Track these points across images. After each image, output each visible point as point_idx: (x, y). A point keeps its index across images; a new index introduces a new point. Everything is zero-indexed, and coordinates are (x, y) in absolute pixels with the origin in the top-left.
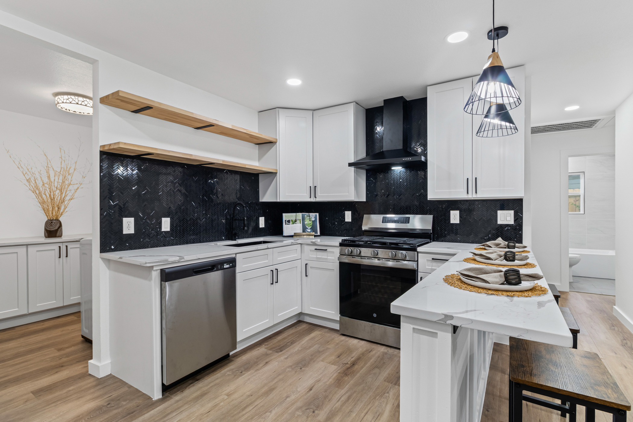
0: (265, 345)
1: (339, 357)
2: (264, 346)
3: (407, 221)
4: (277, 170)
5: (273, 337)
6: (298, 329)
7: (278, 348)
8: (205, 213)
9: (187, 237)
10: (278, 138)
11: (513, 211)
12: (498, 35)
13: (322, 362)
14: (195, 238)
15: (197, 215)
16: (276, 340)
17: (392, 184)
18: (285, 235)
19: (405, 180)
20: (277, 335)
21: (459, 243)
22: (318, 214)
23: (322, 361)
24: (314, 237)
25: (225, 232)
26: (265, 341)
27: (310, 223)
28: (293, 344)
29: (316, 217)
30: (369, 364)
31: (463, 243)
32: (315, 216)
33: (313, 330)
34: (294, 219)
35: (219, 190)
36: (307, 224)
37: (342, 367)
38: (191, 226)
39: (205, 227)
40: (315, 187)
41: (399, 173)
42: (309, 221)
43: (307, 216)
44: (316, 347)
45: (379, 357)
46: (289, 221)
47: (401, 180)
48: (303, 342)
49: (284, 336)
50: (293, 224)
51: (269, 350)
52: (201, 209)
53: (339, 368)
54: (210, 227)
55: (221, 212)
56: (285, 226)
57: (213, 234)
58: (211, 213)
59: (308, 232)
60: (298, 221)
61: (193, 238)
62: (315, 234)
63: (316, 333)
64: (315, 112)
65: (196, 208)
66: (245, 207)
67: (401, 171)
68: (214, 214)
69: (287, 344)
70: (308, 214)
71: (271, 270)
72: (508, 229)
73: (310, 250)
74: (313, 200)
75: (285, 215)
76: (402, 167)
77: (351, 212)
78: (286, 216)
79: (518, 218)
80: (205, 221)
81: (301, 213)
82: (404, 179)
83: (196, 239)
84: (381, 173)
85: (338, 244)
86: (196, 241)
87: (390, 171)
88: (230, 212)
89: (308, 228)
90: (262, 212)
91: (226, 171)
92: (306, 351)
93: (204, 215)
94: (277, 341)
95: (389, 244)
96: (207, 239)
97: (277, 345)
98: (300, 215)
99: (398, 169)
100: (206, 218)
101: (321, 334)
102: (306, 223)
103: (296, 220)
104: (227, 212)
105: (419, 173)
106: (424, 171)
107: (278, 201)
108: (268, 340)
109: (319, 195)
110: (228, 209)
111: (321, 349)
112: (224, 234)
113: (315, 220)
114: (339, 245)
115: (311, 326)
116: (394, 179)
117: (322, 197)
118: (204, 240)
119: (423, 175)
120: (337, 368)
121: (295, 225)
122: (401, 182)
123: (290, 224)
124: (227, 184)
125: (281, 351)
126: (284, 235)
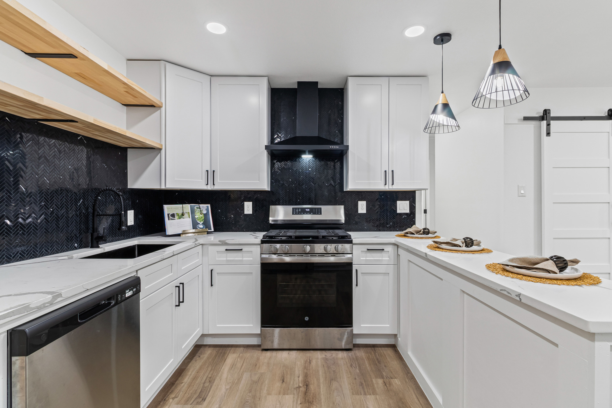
0: (173, 398)
1: (283, 381)
2: (171, 400)
3: (318, 212)
4: (162, 145)
5: (176, 381)
6: (205, 358)
7: (195, 396)
8: (44, 204)
9: (8, 250)
10: (163, 102)
11: (409, 201)
12: (442, 41)
13: (270, 396)
14: (25, 250)
15: (30, 208)
16: (183, 384)
17: (300, 172)
18: (170, 234)
19: (315, 170)
20: (179, 376)
21: (366, 231)
22: (209, 205)
23: (269, 394)
24: (207, 234)
25: (79, 236)
26: (167, 392)
27: (202, 217)
28: (214, 382)
29: (207, 210)
30: (322, 379)
31: (369, 231)
32: (206, 208)
33: (224, 353)
34: (180, 212)
35: (70, 167)
36: (198, 218)
37: (298, 394)
38: (18, 229)
39: (45, 229)
40: (214, 171)
41: (308, 162)
42: (200, 215)
43: (197, 208)
44: (246, 377)
45: (324, 366)
46: (173, 215)
47: (310, 169)
48: (225, 376)
49: (191, 374)
50: (180, 218)
51: (185, 404)
52: (37, 198)
53: (296, 397)
54: (54, 229)
55: (73, 203)
56: (168, 223)
57: (59, 241)
58: (56, 205)
59: (200, 228)
60: (186, 215)
61: (22, 251)
62: (209, 231)
63: (231, 357)
64: (212, 78)
65: (27, 197)
66: (121, 195)
67: (310, 160)
68: (60, 207)
69: (203, 386)
70: (198, 205)
71: (176, 287)
72: (405, 217)
73: (217, 251)
74: (209, 188)
75: (167, 207)
76: (312, 155)
77: (252, 202)
78: (168, 209)
79: (412, 207)
80: (45, 218)
81: (188, 204)
82: (313, 168)
83: (26, 252)
84: (288, 160)
85: (258, 241)
86: (27, 255)
87: (298, 159)
88: (86, 203)
89: (199, 224)
90: (130, 203)
91: (81, 138)
92: (239, 387)
93: (42, 208)
94: (186, 386)
95: (321, 238)
96: (49, 249)
97: (191, 392)
98: (187, 207)
99: (307, 158)
100: (46, 213)
101: (239, 356)
102: (196, 217)
103: (183, 213)
104: (81, 203)
105: (329, 163)
106: (333, 162)
107: (163, 187)
108: (171, 389)
109: (218, 181)
110: (83, 199)
111: (255, 378)
112: (78, 238)
113: (206, 213)
114: (260, 243)
115: (218, 348)
116: (303, 168)
117: (221, 185)
118: (43, 251)
119: (333, 165)
120: (294, 397)
121: (182, 220)
122: (311, 171)
123: (176, 218)
124: (81, 159)
125: (204, 400)
126: (167, 234)
